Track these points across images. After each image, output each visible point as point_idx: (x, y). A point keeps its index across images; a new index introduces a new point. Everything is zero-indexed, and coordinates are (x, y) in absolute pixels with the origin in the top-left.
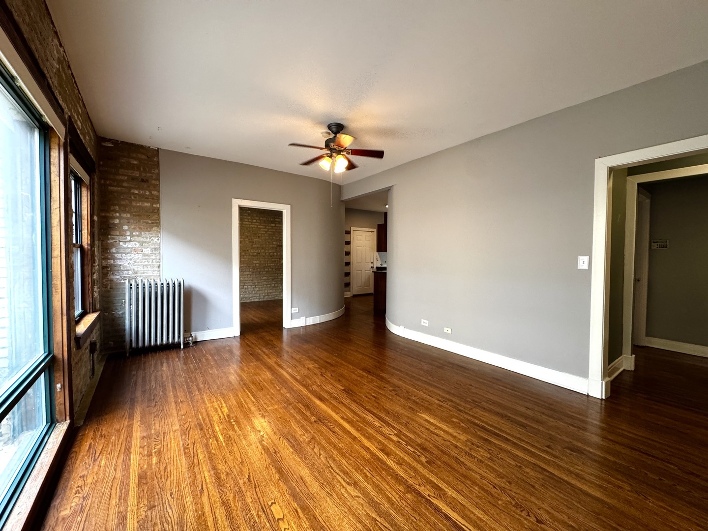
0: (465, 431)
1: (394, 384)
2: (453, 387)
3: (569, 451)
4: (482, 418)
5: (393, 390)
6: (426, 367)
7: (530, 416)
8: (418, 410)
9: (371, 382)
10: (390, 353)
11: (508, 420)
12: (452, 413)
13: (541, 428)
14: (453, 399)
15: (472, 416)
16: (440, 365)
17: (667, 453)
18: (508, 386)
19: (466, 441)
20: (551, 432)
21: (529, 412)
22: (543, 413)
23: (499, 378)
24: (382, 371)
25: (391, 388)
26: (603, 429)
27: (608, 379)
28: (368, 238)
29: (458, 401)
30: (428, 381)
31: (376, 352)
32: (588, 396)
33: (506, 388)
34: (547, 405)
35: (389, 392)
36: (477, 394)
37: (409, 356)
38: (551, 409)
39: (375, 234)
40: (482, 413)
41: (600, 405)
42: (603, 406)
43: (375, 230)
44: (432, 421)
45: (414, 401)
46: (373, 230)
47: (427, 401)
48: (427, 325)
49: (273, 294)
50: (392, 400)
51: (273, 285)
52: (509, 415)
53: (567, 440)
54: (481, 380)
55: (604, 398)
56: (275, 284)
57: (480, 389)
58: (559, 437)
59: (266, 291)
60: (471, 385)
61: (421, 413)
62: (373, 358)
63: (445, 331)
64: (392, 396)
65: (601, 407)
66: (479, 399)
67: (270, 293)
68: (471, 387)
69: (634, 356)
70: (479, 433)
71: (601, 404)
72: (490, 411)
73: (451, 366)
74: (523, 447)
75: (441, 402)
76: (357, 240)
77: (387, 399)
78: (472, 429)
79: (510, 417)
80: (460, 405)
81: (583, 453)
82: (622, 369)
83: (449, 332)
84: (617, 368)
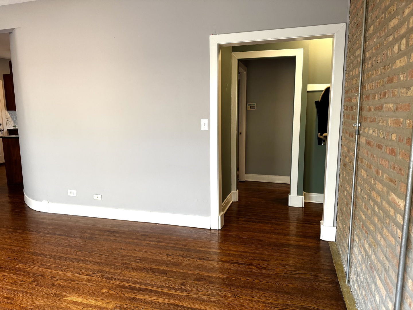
0: (113, 298)
1: (34, 274)
2: (104, 256)
3: (196, 282)
4: (130, 279)
5: (34, 281)
6: (75, 242)
7: (170, 261)
8: (64, 294)
9: (3, 281)
10: (32, 237)
11: (152, 272)
12: (101, 284)
13: (178, 270)
14: (103, 269)
15: (122, 280)
16: (90, 236)
17: (252, 258)
18: (154, 239)
19: (114, 308)
20: (185, 271)
21: (170, 259)
22: (180, 256)
23: (147, 234)
24: (19, 261)
25: (30, 280)
27: (222, 213)
29: (107, 270)
30: (76, 257)
31: (9, 239)
33: (153, 241)
34: (183, 247)
35: (27, 284)
36: (126, 256)
37: (54, 234)
38: (186, 250)
40: (130, 273)
41: (218, 235)
42: (220, 235)
44: (80, 300)
45: (60, 286)
47: (74, 281)
48: (75, 195)
50: (31, 294)
52: (154, 267)
53: (195, 273)
54: (130, 240)
55: (220, 228)
57: (129, 250)
58: (190, 272)
60: (122, 249)
61: (68, 296)
62: (6, 248)
63: (95, 198)
64: (32, 288)
66: (128, 260)
68: (121, 251)
69: (238, 190)
70: (127, 295)
72: (137, 269)
73: (102, 233)
74: (164, 292)
75: (90, 275)
77: (26, 295)
78: (120, 293)
79: (154, 269)
80: (109, 273)
81: (205, 280)
82: (231, 202)
83: (100, 198)
84: (229, 202)
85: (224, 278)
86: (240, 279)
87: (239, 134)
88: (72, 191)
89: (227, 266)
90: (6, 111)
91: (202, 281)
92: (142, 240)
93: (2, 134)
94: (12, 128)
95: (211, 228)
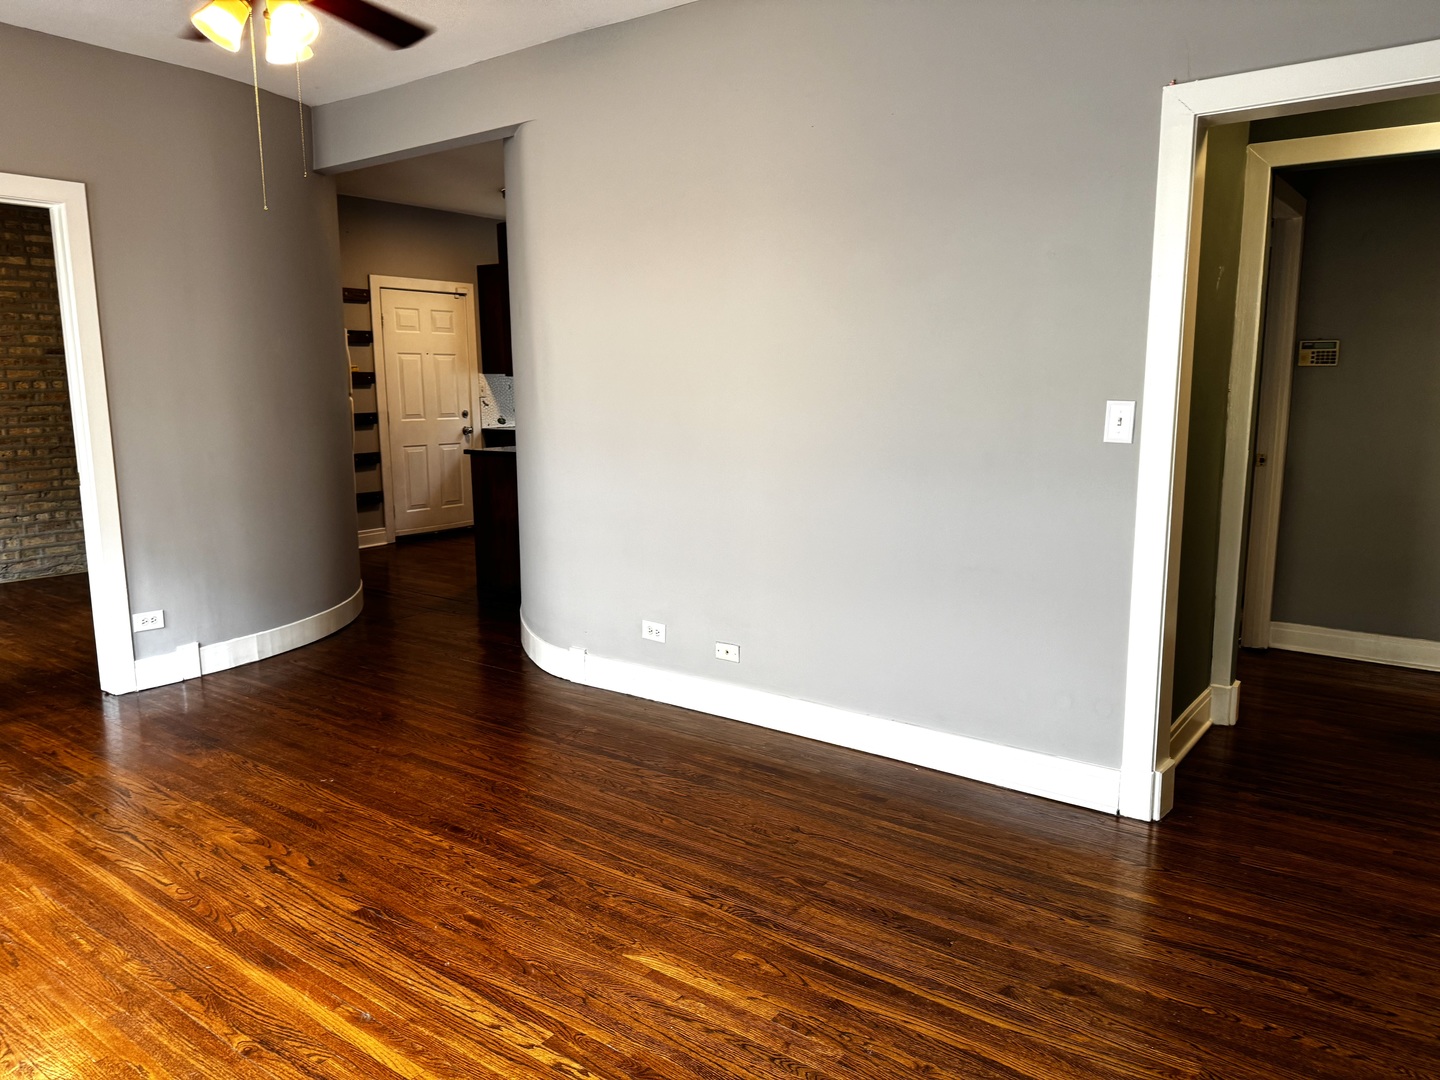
0: (771, 986)
1: (544, 864)
2: (741, 844)
3: (1057, 995)
4: (824, 936)
5: (542, 885)
6: (659, 784)
7: (961, 903)
8: (627, 943)
9: (464, 869)
10: (539, 752)
11: (900, 927)
12: (735, 933)
13: (991, 940)
14: (740, 886)
15: (797, 933)
16: (701, 771)
17: (1290, 950)
18: (907, 818)
19: (775, 1020)
20: (1015, 947)
21: (962, 895)
22: (998, 890)
23: (881, 794)
24: (504, 820)
25: (534, 881)
26: (1149, 911)
27: (1169, 763)
28: (443, 320)
29: (753, 890)
30: (661, 833)
31: (483, 750)
32: (1118, 817)
33: (901, 823)
34: (1009, 862)
35: (526, 892)
36: (812, 856)
37: (600, 752)
38: (1021, 875)
39: (470, 302)
40: (826, 917)
41: (1145, 841)
42: (1154, 842)
43: (469, 289)
44: (671, 972)
45: (615, 915)
46: (461, 287)
47: (656, 906)
48: (661, 639)
49: (49, 552)
50: (537, 922)
51: (45, 516)
52: (906, 911)
53: (1057, 961)
54: (827, 808)
55: (1157, 817)
56: (52, 512)
57: (824, 838)
58: (1035, 954)
59: (13, 545)
60: (798, 830)
61: (635, 952)
62: (473, 776)
63: (721, 655)
64: (538, 906)
65: (1150, 845)
66: (818, 872)
67: (35, 549)
68: (796, 836)
69: (1237, 683)
70: (814, 987)
71: (1150, 837)
72: (848, 908)
73: (737, 770)
74: (938, 1005)
75: (702, 899)
76: (401, 327)
77: (522, 921)
78: (793, 977)
79: (907, 917)
80: (759, 902)
81: (1093, 993)
82: (1207, 725)
83: (733, 657)
84: (1196, 724)
85: (1168, 1004)
86: (1238, 1020)
87: (1257, 460)
88: (655, 626)
89: (1181, 961)
90: (481, 375)
91: (1080, 995)
92: (864, 812)
93: (468, 441)
94: (495, 425)
95: (1118, 812)
